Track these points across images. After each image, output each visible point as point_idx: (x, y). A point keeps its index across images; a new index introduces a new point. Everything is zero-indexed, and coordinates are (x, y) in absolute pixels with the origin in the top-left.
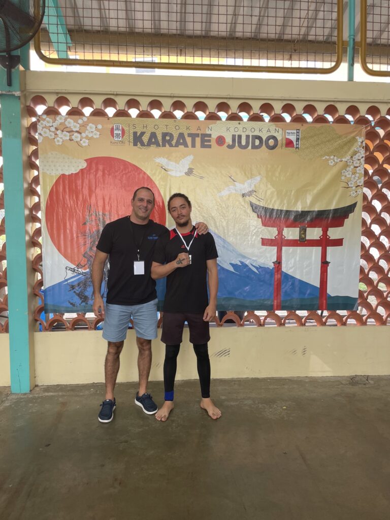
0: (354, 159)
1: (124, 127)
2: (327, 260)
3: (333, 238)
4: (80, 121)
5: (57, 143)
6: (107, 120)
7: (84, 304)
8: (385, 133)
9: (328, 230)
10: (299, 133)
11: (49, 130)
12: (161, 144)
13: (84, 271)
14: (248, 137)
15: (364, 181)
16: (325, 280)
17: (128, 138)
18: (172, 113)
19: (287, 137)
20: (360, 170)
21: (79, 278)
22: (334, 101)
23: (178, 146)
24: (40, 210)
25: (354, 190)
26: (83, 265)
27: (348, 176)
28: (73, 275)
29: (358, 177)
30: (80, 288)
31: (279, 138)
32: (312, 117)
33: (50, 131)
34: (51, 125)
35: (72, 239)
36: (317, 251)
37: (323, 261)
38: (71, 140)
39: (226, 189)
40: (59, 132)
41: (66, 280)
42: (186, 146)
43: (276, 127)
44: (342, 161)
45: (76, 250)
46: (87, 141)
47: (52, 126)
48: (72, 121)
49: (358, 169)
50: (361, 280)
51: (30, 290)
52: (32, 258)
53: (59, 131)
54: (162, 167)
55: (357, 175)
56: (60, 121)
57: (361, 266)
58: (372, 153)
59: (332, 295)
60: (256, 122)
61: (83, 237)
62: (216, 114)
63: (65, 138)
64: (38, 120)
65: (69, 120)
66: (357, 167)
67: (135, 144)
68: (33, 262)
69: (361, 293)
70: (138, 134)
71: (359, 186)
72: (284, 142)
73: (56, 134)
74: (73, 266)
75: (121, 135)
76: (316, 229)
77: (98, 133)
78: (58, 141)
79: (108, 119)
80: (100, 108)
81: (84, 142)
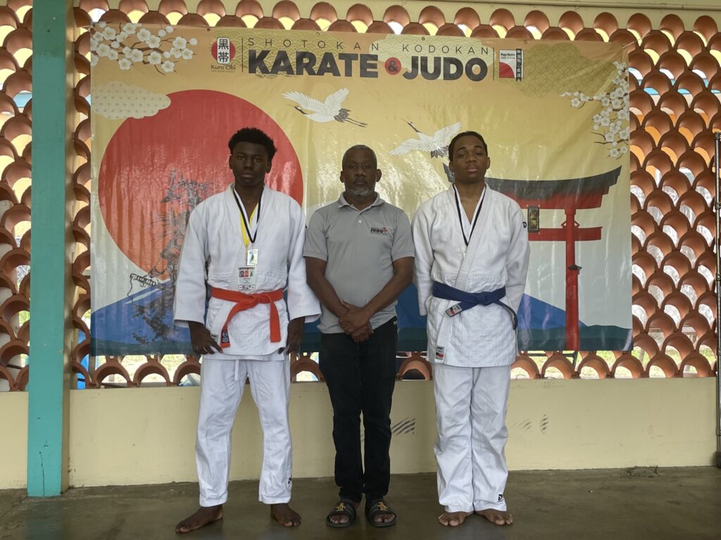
0: (612, 98)
1: (233, 43)
2: (576, 264)
3: (585, 227)
4: (162, 33)
5: (122, 68)
6: (207, 32)
7: (160, 339)
8: (661, 57)
9: (574, 213)
10: (521, 54)
11: (110, 45)
12: (295, 70)
13: (161, 282)
14: (437, 60)
15: (631, 134)
16: (574, 298)
17: (240, 61)
18: (314, 21)
19: (502, 61)
20: (622, 115)
21: (154, 294)
22: (575, 6)
23: (323, 75)
24: (90, 178)
25: (613, 147)
26: (161, 271)
27: (603, 124)
28: (144, 288)
29: (622, 128)
30: (153, 312)
31: (489, 63)
32: (541, 32)
33: (112, 48)
34: (113, 39)
35: (143, 227)
36: (557, 249)
37: (569, 266)
38: (144, 62)
39: (403, 144)
40: (126, 50)
41: (131, 298)
42: (336, 73)
43: (483, 44)
44: (593, 99)
45: (148, 246)
46: (173, 65)
47: (115, 40)
48: (148, 33)
49: (619, 113)
50: (635, 299)
51: (66, 314)
52: (73, 260)
53: (126, 48)
54: (296, 107)
55: (619, 123)
56: (130, 32)
57: (634, 275)
58: (642, 87)
59: (588, 324)
60: (451, 37)
61: (162, 223)
62: (386, 24)
63: (135, 60)
64: (91, 29)
65: (143, 30)
66: (618, 110)
67: (252, 70)
68: (73, 264)
69: (636, 321)
70: (257, 55)
71: (622, 140)
72: (497, 70)
73: (122, 53)
74: (143, 273)
75: (228, 55)
76: (556, 211)
77: (191, 52)
78: (124, 64)
79: (209, 30)
80: (194, 11)
81: (168, 66)
